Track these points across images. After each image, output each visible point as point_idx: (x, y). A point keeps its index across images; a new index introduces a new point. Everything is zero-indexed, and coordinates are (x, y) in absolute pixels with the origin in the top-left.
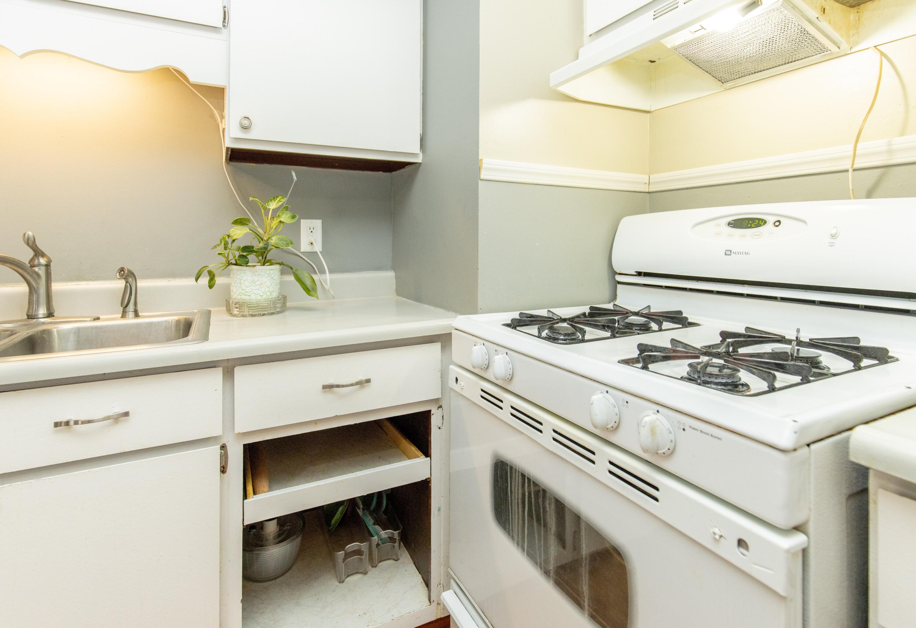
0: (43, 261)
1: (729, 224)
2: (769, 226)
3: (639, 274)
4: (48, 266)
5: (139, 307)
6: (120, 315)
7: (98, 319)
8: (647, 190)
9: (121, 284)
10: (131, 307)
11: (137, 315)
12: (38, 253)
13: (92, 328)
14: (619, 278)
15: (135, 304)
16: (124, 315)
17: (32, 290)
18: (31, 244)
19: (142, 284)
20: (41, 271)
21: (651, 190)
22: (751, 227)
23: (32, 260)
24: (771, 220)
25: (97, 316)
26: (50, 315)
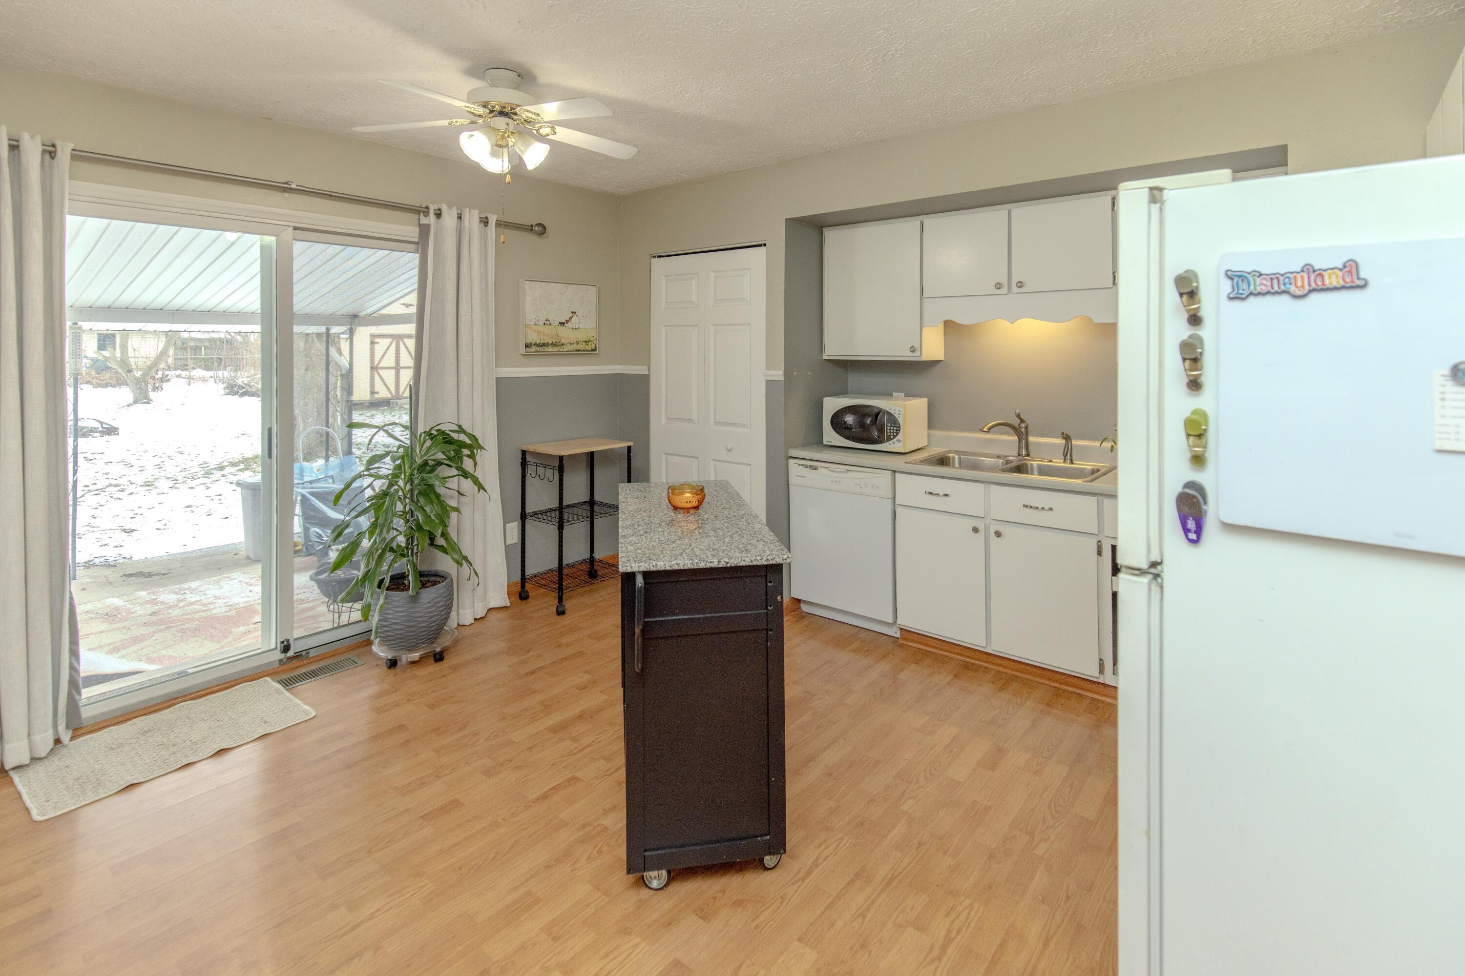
0: (1023, 425)
4: (1026, 428)
5: (1074, 457)
6: (1063, 461)
7: (1051, 461)
9: (1064, 441)
10: (1068, 457)
11: (1072, 462)
12: (1022, 421)
13: (1048, 466)
15: (1071, 455)
16: (1064, 462)
17: (1020, 441)
18: (1018, 416)
19: (1075, 442)
20: (1023, 430)
23: (1019, 425)
25: (1051, 459)
26: (1028, 455)
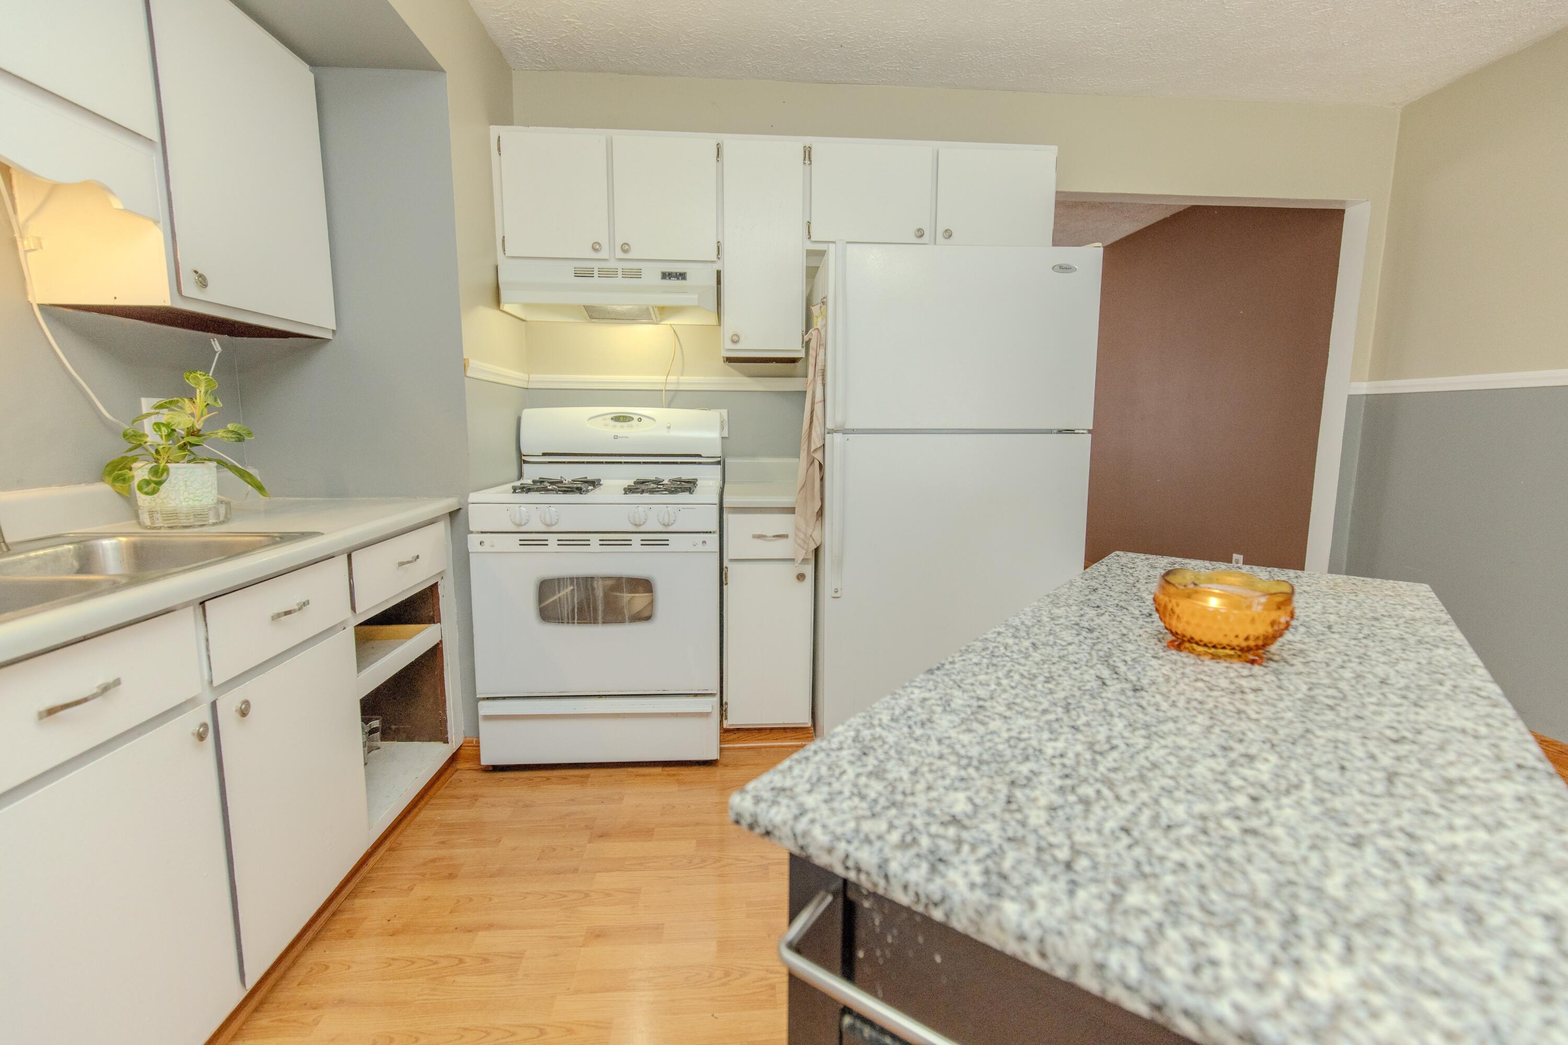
1: (612, 419)
2: (635, 422)
3: (544, 454)
8: (526, 387)
14: (524, 458)
21: (529, 387)
22: (625, 421)
24: (636, 417)
